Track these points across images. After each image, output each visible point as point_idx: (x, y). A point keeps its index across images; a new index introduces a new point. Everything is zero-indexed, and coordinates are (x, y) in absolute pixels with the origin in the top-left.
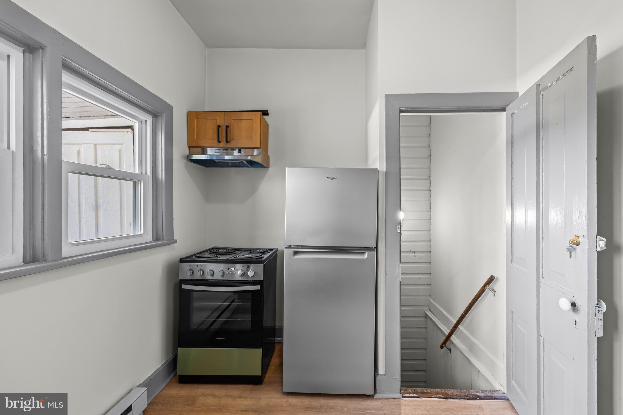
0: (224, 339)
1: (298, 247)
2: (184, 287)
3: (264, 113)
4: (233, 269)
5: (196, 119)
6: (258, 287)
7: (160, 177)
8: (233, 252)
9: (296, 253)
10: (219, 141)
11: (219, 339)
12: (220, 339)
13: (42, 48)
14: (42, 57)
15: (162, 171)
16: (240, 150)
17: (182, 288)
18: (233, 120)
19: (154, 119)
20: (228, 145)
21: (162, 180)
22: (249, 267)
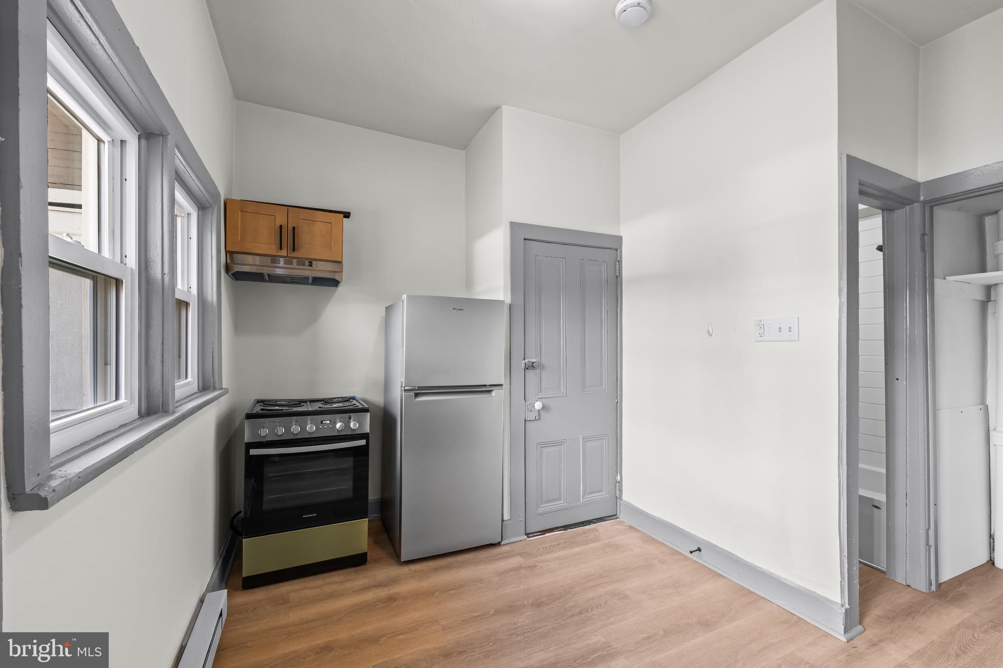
0: (316, 515)
1: (420, 388)
2: (253, 452)
3: (345, 215)
4: (329, 422)
5: (241, 211)
6: (363, 442)
7: (209, 298)
8: (299, 404)
9: (417, 395)
10: (281, 248)
11: (308, 516)
12: (310, 516)
13: (162, 135)
14: (162, 147)
15: (212, 289)
16: (312, 263)
17: (251, 454)
18: (301, 220)
19: (200, 212)
20: (295, 254)
21: (212, 302)
22: (350, 418)
